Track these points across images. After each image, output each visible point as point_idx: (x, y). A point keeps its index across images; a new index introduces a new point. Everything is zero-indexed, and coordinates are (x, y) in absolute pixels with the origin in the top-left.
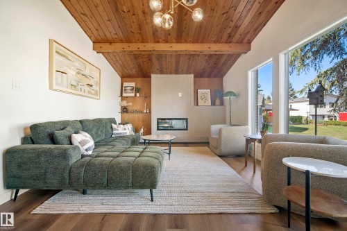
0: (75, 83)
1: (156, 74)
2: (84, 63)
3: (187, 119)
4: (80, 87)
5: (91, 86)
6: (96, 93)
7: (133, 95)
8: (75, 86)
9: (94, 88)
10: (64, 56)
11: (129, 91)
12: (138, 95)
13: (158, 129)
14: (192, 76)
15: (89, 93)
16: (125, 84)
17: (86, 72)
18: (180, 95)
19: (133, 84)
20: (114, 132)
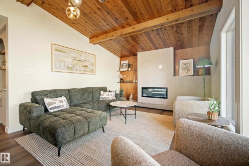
0: (71, 66)
1: (140, 52)
2: (79, 53)
3: (167, 89)
4: (75, 68)
5: (87, 66)
6: (92, 71)
7: (126, 69)
8: (71, 68)
9: (90, 67)
10: (62, 51)
11: (124, 67)
12: (129, 69)
13: (143, 96)
14: (172, 49)
15: (84, 71)
16: (122, 62)
17: (82, 58)
18: (160, 67)
19: (127, 62)
20: (101, 97)
